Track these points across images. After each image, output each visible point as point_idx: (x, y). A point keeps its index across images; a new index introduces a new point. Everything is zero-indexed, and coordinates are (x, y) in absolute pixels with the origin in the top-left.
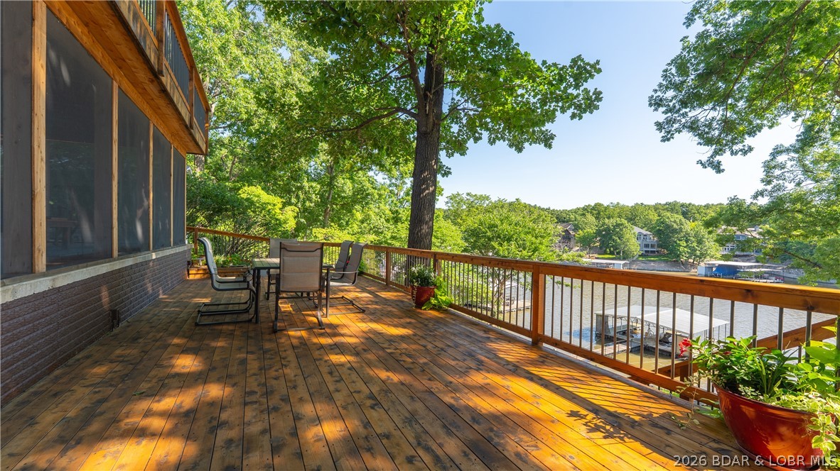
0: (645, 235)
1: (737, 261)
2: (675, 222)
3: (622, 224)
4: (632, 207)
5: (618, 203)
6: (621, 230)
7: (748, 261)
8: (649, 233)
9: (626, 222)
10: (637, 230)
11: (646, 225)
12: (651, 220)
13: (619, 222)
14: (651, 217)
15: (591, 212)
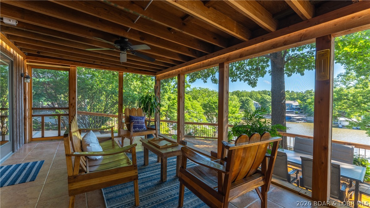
0: (256, 104)
1: (289, 114)
2: (268, 99)
3: (248, 99)
4: (250, 92)
5: (245, 91)
6: (248, 102)
7: (293, 114)
8: (258, 103)
9: (250, 98)
10: (254, 102)
11: (256, 99)
12: (258, 98)
13: (247, 99)
14: (258, 96)
15: (236, 94)
